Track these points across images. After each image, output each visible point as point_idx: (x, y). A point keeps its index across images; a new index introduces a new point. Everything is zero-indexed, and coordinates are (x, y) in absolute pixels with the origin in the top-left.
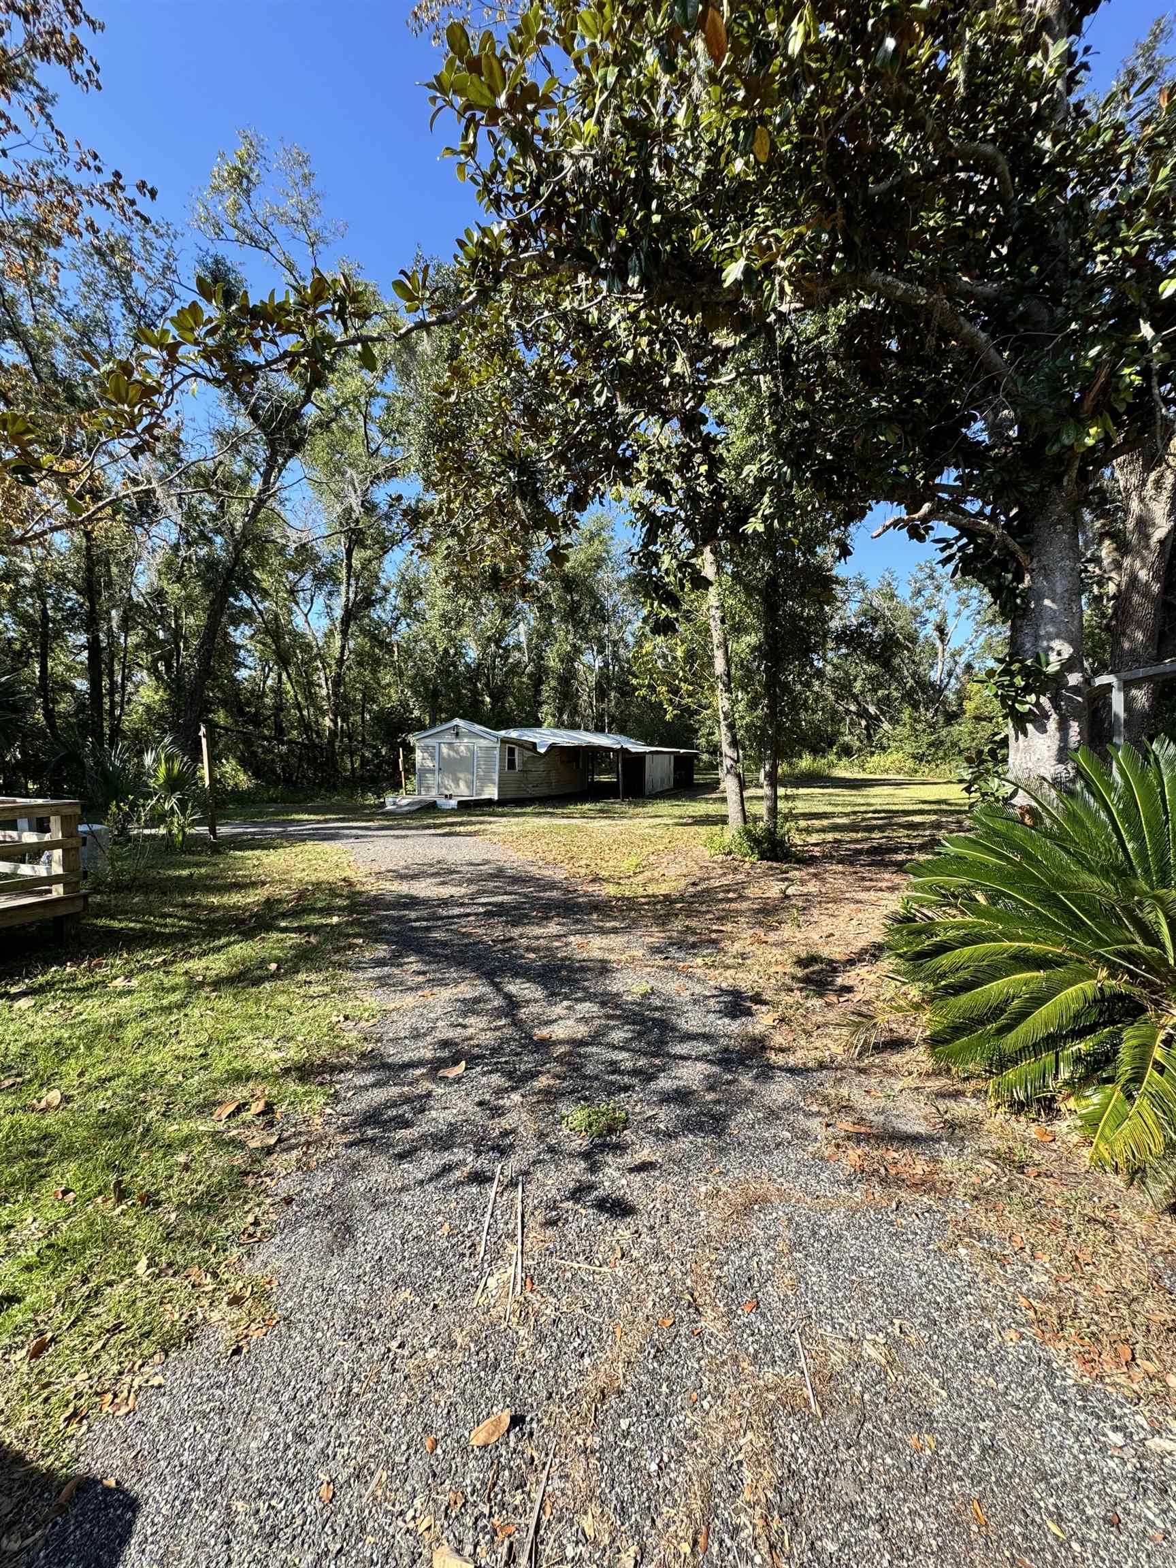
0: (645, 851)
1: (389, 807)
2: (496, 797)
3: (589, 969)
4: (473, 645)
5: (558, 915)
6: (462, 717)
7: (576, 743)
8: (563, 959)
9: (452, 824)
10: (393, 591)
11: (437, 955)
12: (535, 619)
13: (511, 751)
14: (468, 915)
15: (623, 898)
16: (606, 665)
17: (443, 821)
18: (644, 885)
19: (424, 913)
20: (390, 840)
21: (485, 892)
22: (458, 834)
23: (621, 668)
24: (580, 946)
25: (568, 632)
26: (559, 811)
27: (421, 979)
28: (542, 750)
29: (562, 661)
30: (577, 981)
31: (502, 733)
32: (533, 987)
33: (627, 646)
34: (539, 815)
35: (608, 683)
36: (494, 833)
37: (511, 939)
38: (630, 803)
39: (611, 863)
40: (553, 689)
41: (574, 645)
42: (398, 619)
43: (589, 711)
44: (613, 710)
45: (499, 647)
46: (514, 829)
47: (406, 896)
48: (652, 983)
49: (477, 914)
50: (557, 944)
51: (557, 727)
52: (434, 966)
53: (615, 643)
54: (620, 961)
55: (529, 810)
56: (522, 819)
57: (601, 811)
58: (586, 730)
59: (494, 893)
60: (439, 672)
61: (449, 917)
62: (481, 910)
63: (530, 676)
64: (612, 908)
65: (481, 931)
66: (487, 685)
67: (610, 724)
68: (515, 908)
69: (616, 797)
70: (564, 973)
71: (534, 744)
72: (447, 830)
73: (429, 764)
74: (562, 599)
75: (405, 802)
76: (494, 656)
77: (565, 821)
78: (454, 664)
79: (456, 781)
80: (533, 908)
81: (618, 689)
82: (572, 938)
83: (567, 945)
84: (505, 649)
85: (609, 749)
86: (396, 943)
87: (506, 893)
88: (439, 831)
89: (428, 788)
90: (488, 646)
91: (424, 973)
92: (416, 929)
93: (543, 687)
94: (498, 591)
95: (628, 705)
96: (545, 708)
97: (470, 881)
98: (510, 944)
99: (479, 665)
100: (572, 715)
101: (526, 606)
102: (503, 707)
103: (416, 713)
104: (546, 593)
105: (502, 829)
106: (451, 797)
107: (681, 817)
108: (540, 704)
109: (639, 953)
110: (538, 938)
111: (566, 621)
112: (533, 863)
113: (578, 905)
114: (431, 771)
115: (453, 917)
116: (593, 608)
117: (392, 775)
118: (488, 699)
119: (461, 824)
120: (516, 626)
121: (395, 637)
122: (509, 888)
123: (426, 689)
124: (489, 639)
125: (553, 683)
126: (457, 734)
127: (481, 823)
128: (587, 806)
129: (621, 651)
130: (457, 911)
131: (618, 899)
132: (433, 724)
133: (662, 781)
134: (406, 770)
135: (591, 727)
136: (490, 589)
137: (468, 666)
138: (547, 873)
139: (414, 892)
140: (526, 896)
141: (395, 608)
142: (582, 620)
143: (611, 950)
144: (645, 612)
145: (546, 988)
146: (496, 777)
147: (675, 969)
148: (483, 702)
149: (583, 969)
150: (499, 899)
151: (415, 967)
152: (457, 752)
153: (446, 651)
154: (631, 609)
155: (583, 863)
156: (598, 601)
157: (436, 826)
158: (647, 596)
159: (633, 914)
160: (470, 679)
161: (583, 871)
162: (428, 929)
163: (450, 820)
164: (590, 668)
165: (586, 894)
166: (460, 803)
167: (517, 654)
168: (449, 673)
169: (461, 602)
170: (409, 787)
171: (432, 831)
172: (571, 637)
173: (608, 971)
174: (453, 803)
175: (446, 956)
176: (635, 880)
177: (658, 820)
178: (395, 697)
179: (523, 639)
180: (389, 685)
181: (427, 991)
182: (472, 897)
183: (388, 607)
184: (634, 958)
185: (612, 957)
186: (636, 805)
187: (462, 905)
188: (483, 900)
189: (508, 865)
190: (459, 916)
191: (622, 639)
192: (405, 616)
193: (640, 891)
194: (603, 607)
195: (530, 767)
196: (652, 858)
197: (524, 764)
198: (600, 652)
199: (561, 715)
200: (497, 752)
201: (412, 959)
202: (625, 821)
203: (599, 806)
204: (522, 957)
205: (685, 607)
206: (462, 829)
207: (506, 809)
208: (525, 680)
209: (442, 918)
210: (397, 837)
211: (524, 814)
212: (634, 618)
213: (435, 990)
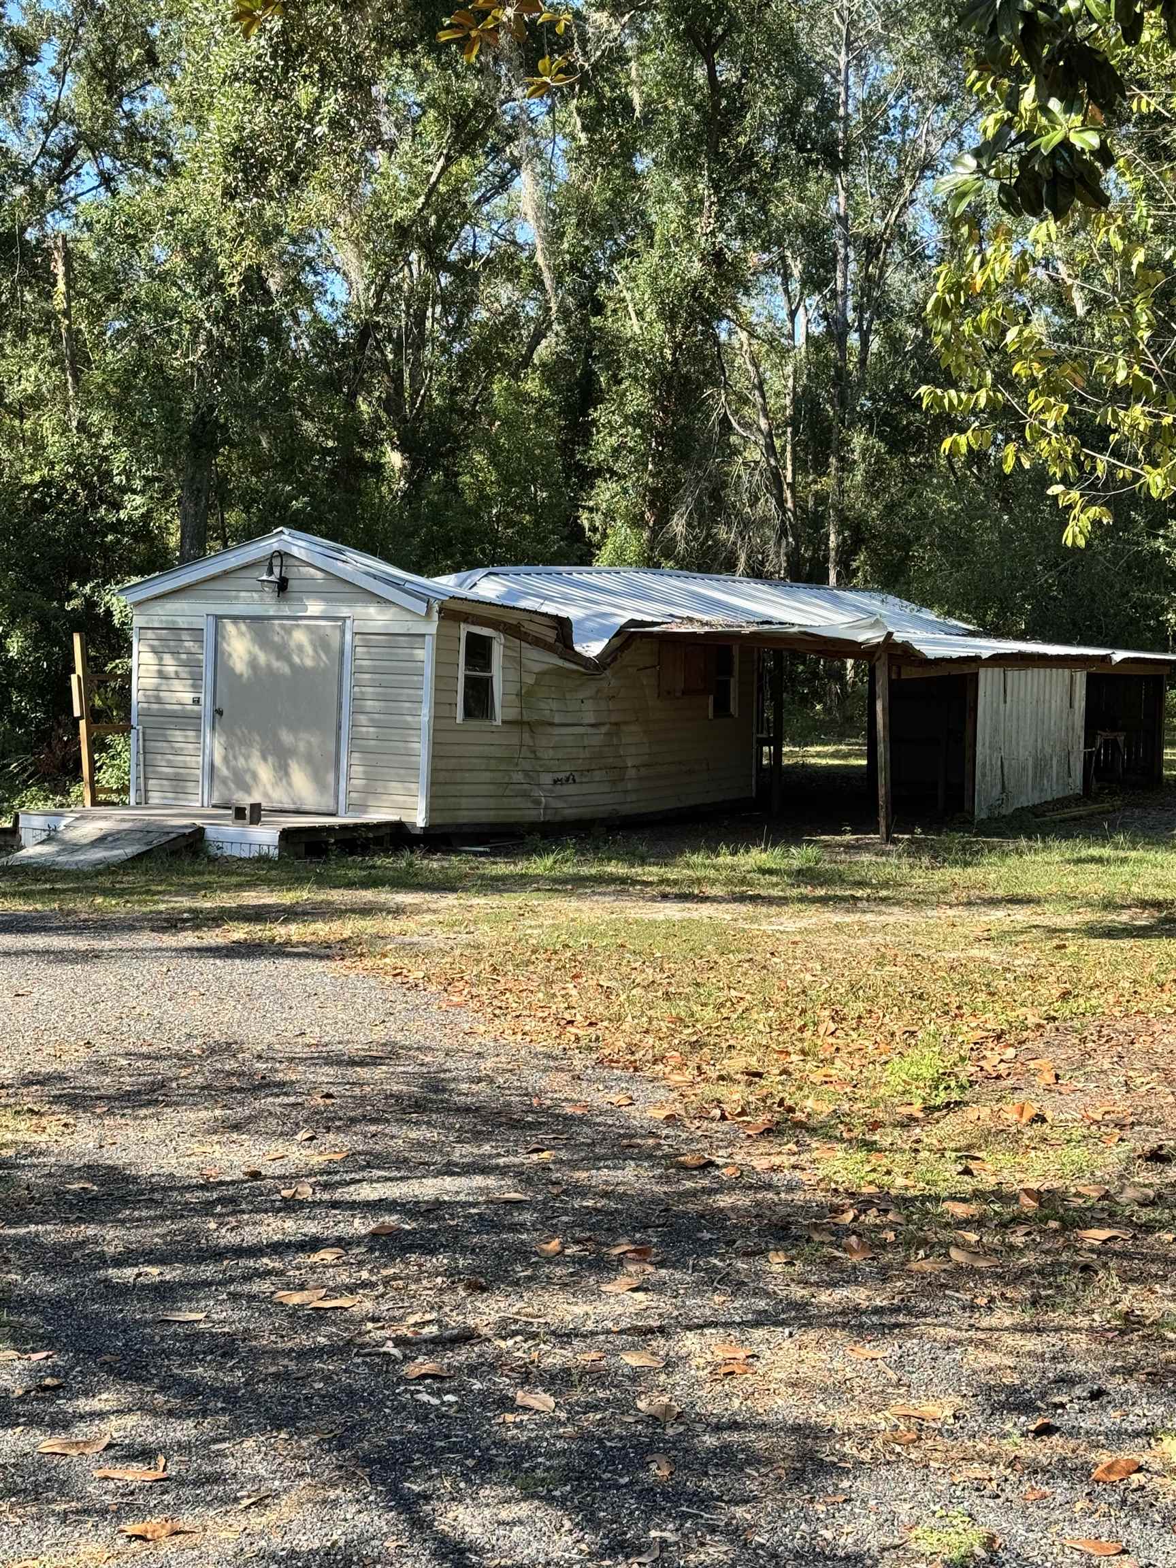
0: (969, 1032)
1: (32, 850)
2: (419, 819)
3: (754, 1460)
4: (346, 256)
5: (642, 1253)
6: (301, 524)
7: (718, 621)
8: (654, 1420)
9: (258, 915)
10: (49, 53)
11: (193, 1390)
12: (575, 157)
13: (478, 651)
14: (313, 1244)
15: (884, 1200)
16: (837, 330)
17: (228, 900)
18: (967, 1154)
19: (153, 1235)
20: (36, 968)
21: (374, 1161)
22: (280, 950)
23: (894, 342)
24: (725, 1373)
25: (693, 207)
26: (652, 872)
27: (136, 1474)
28: (593, 649)
29: (669, 316)
30: (706, 1501)
31: (447, 583)
32: (546, 1516)
33: (916, 257)
34: (576, 885)
35: (843, 401)
36: (412, 949)
37: (467, 1337)
38: (916, 848)
39: (839, 1070)
40: (636, 420)
41: (716, 258)
42: (68, 155)
43: (767, 506)
44: (857, 501)
45: (437, 263)
46: (485, 934)
47: (91, 1171)
48: (992, 1520)
49: (340, 1242)
50: (632, 1360)
51: (650, 563)
52: (184, 1430)
53: (871, 248)
54: (867, 1435)
55: (540, 865)
56: (511, 901)
57: (804, 876)
58: (757, 573)
59: (404, 1166)
60: (219, 355)
61: (240, 1252)
62: (360, 1226)
63: (550, 373)
64: (840, 1233)
65: (361, 1304)
66: (392, 404)
67: (846, 554)
68: (484, 1223)
69: (864, 824)
70: (659, 1470)
71: (563, 626)
72: (239, 932)
73: (181, 694)
74: (677, 81)
75: (90, 830)
76: (420, 301)
77: (672, 911)
78: (272, 329)
79: (281, 758)
80: (547, 1224)
81: (883, 424)
82: (691, 1341)
83: (669, 1365)
84: (458, 270)
85: (837, 648)
86: (48, 1341)
87: (449, 1170)
88: (213, 937)
89: (179, 782)
90: (397, 258)
91: (145, 1454)
92: (123, 1292)
93: (599, 414)
94: (436, 49)
95: (915, 479)
96: (605, 493)
97: (324, 1122)
98: (461, 1356)
99: (366, 331)
100: (706, 515)
101: (538, 109)
102: (451, 486)
103: (134, 506)
104: (617, 57)
105: (439, 938)
106: (255, 814)
107: (1109, 905)
108: (587, 477)
109: (939, 1409)
110: (564, 1336)
111: (691, 165)
112: (554, 1061)
113: (716, 1218)
114: (186, 720)
115: (255, 1251)
116: (792, 112)
117: (44, 736)
118: (395, 459)
119: (291, 914)
120: (503, 183)
121: (59, 225)
122: (463, 1152)
123: (172, 416)
124: (402, 232)
125: (637, 399)
126: (282, 586)
127: (366, 911)
128: (757, 857)
129: (894, 278)
130: (274, 1228)
131: (865, 1204)
132: (195, 548)
133: (1041, 766)
134: (95, 716)
135: (777, 561)
136: (405, 46)
137: (324, 334)
138: (600, 1098)
139: (113, 1157)
140: (524, 1177)
141: (57, 115)
142: (747, 159)
143: (838, 1391)
144: (989, 123)
145: (591, 1522)
146: (421, 749)
147: (1083, 1472)
148: (377, 468)
149: (726, 1458)
150: (428, 1188)
151: (113, 1428)
152: (282, 652)
153: (254, 281)
154: (940, 118)
155: (736, 1064)
156: (809, 83)
157: (199, 920)
158: (994, 62)
159: (921, 1263)
160: (331, 383)
161: (735, 1096)
162: (164, 1293)
163: (251, 898)
164: (777, 346)
165: (745, 1182)
166: (287, 836)
167: (505, 292)
168: (253, 360)
169: (304, 95)
170: (107, 778)
171: (189, 939)
172: (703, 224)
173: (824, 1468)
174: (265, 836)
175: (230, 1397)
176: (931, 1135)
177: (1022, 915)
178: (55, 446)
179: (529, 232)
180: (35, 401)
181: (153, 1524)
182: (327, 1178)
183: (34, 113)
184: (921, 1427)
185: (841, 1417)
186: (940, 856)
187: (291, 1206)
188: (368, 1192)
189: (460, 1066)
190: (278, 1248)
191: (900, 233)
192: (96, 144)
193: (948, 1175)
194: (828, 110)
195: (548, 708)
196: (993, 1057)
197: (525, 696)
198: (816, 281)
199: (663, 518)
200: (425, 655)
201: (104, 1400)
202: (896, 916)
203: (800, 856)
204: (506, 1403)
205: (1144, 103)
206: (294, 931)
207: (455, 863)
208: (532, 385)
209: (218, 1254)
210: (61, 957)
211: (521, 882)
212: (943, 151)
213: (186, 1520)
